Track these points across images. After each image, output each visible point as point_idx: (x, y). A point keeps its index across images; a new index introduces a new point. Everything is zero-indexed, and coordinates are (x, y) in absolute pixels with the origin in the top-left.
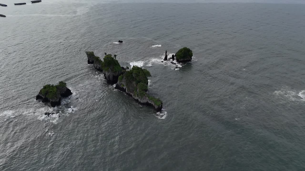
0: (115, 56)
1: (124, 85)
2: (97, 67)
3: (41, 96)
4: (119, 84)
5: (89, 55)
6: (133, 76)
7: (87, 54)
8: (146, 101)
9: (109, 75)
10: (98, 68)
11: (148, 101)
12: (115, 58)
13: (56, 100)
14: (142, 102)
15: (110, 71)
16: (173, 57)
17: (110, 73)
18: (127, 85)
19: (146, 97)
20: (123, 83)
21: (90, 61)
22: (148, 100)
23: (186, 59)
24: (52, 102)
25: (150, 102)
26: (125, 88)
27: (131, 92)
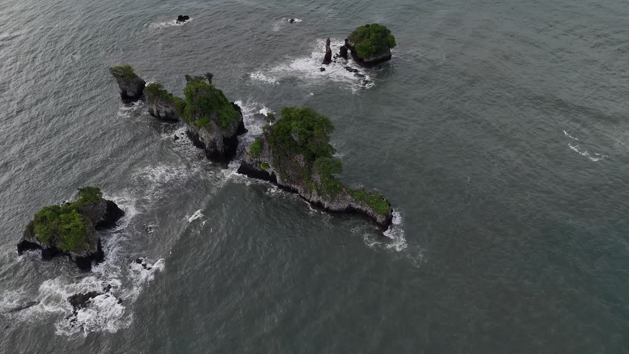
0: (210, 76)
1: (267, 165)
2: (158, 112)
3: (32, 241)
4: (252, 163)
5: (122, 77)
6: (294, 140)
7: (115, 75)
8: (346, 205)
9: (214, 139)
10: (162, 115)
11: (352, 204)
12: (210, 82)
13: (91, 251)
14: (334, 207)
15: (215, 126)
16: (343, 53)
17: (215, 133)
18: (277, 164)
19: (344, 194)
20: (265, 160)
21: (130, 94)
22: (352, 202)
23: (380, 57)
24: (78, 258)
25: (359, 207)
26: (270, 173)
27: (292, 182)
